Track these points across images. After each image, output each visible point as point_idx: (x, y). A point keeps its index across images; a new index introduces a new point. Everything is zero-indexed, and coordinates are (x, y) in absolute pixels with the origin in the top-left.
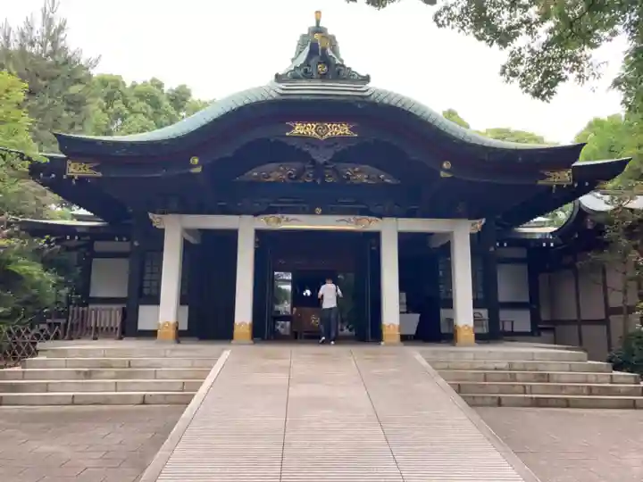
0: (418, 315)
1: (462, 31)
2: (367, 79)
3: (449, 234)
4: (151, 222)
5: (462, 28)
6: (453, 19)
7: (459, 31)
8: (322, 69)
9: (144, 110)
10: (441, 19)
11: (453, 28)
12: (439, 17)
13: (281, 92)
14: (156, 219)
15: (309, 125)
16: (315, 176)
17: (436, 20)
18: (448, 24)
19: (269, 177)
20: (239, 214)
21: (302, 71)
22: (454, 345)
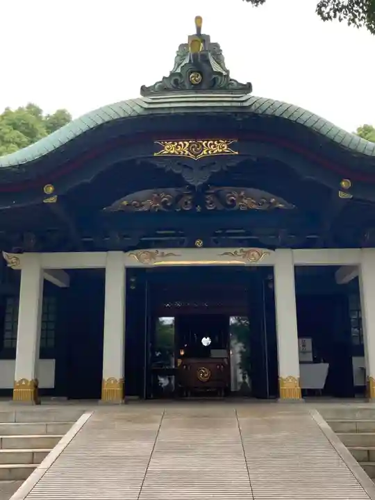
0: (327, 366)
1: (352, 24)
2: (248, 88)
3: (355, 268)
4: (5, 262)
5: (353, 21)
6: (340, 10)
7: (349, 24)
8: (195, 78)
9: (18, 140)
10: (325, 10)
11: (340, 20)
12: (323, 9)
13: (146, 106)
14: (12, 259)
15: (181, 143)
16: (195, 204)
17: (320, 13)
18: (335, 16)
19: (142, 206)
20: (106, 250)
21: (172, 82)
22: (367, 402)
